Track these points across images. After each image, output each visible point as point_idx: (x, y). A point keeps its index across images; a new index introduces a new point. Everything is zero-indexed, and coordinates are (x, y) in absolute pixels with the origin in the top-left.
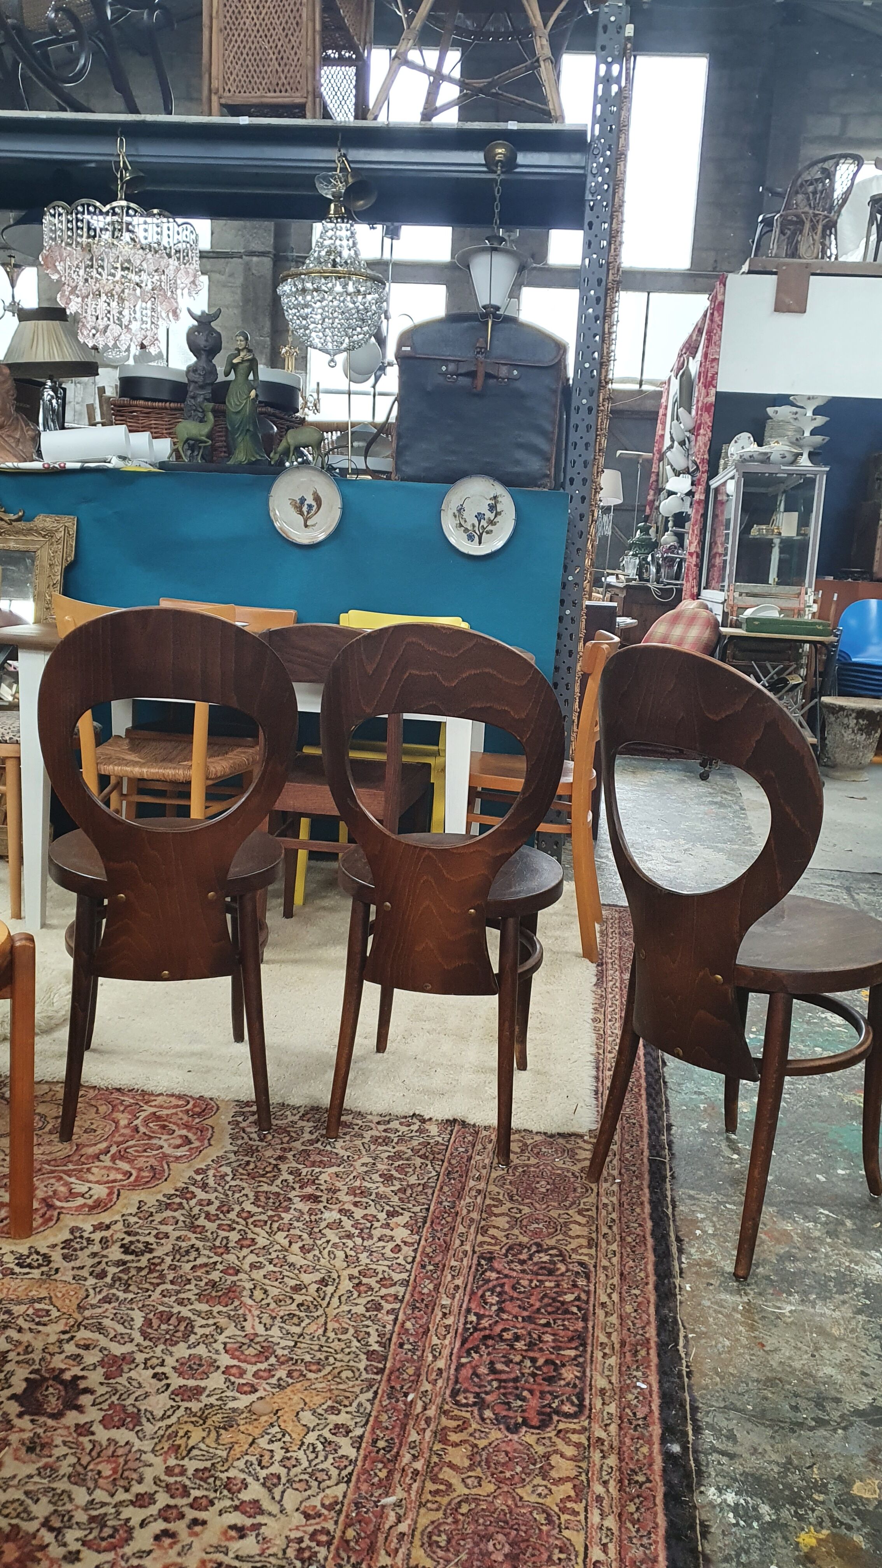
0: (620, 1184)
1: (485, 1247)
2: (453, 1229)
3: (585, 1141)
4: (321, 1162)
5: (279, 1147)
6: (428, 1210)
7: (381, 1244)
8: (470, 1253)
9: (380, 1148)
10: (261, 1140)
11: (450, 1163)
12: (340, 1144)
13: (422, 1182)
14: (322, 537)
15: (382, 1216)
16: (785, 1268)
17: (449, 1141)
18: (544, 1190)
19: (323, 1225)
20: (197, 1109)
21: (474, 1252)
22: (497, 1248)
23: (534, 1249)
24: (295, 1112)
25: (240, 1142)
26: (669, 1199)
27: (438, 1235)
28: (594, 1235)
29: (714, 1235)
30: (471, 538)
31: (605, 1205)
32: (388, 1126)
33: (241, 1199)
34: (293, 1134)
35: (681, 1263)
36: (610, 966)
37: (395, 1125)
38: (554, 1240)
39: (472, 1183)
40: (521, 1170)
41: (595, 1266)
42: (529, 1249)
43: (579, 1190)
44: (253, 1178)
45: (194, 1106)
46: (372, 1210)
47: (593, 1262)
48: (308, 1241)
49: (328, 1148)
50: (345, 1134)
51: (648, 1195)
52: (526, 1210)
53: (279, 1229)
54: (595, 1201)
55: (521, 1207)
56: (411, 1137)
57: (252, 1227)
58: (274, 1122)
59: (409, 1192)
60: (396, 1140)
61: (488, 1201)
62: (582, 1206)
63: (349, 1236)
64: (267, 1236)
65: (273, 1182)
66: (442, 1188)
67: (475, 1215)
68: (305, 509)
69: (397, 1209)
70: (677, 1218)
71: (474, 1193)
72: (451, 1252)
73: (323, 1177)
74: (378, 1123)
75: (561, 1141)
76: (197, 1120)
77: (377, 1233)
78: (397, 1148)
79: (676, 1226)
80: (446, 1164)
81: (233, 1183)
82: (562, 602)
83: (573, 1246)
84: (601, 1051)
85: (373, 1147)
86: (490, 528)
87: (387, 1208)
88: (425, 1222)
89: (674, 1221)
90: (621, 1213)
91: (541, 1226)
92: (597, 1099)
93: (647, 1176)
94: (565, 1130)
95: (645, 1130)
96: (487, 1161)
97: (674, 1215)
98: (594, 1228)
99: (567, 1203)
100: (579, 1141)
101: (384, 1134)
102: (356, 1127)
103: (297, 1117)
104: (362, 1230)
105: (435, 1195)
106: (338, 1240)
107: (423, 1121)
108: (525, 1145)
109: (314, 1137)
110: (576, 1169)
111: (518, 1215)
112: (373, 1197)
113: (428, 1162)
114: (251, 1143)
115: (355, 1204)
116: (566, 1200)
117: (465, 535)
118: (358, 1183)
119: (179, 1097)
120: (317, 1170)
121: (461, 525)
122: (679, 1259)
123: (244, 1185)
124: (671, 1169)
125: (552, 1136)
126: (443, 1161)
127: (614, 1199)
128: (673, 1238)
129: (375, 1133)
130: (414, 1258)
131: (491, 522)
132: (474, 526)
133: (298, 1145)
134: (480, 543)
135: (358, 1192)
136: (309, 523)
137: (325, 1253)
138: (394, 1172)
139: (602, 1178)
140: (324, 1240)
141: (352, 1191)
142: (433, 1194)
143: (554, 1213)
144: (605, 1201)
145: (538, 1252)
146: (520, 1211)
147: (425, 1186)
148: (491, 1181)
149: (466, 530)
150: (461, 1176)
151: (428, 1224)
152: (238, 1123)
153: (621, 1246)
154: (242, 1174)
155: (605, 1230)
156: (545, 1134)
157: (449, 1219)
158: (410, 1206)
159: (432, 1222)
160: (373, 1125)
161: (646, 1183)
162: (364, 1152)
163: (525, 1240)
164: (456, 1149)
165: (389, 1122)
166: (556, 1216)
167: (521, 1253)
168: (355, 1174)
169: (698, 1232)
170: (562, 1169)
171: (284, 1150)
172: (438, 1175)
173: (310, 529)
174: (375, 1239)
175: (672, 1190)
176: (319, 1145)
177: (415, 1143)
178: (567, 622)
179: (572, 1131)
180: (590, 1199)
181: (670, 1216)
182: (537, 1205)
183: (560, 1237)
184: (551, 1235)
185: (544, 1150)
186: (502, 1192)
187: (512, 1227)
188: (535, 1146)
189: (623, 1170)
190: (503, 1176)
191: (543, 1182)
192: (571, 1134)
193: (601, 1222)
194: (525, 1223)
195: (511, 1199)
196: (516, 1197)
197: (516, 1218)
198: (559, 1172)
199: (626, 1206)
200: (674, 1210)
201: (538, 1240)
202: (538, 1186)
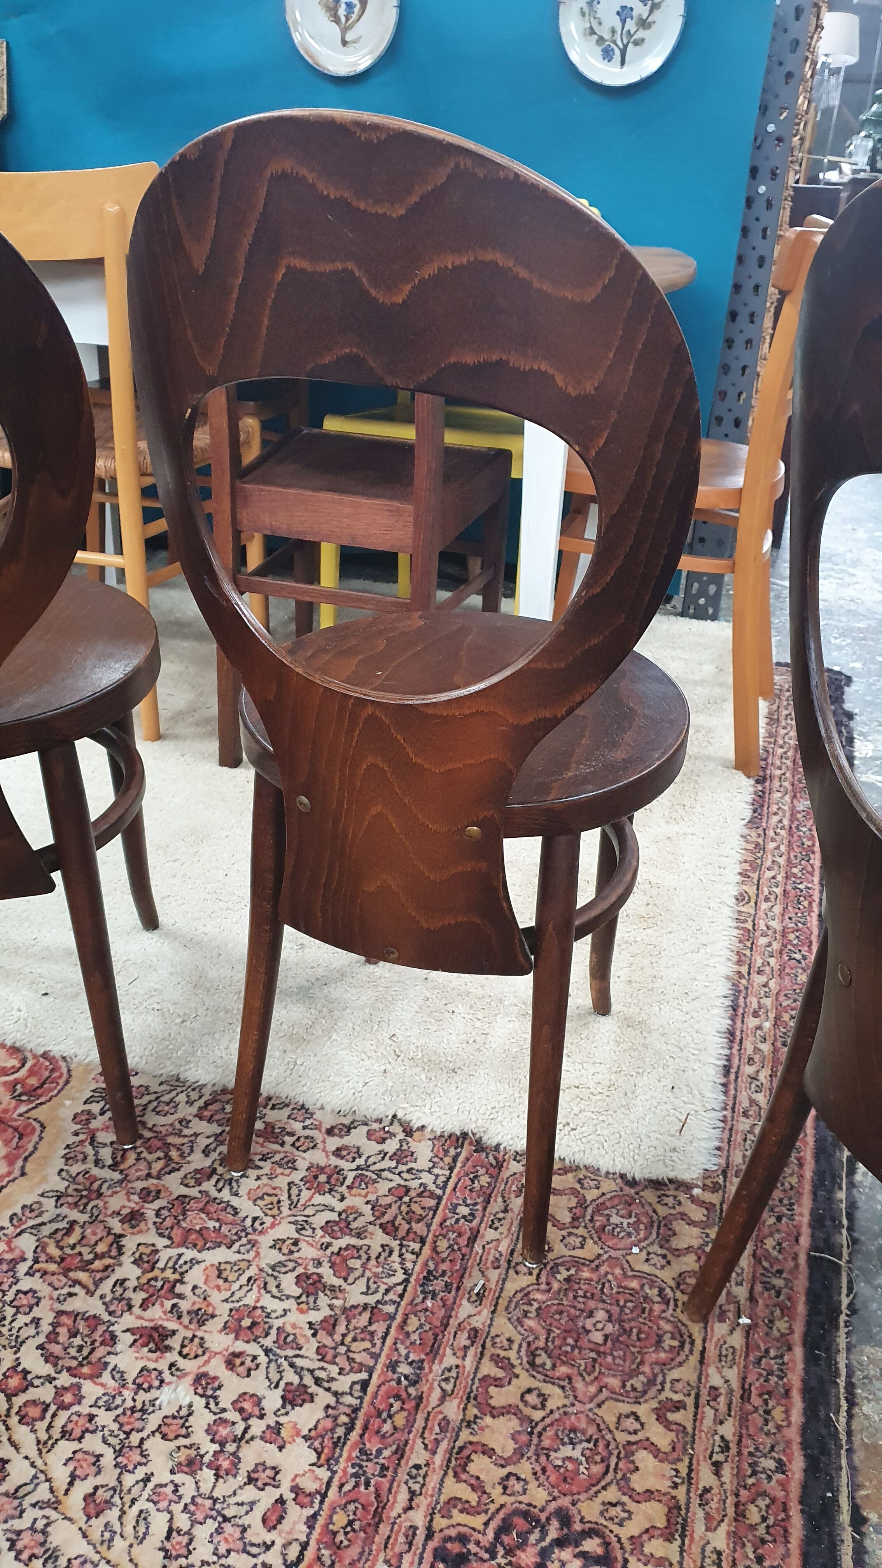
0: (748, 1331)
1: (458, 1517)
2: (400, 1453)
3: (693, 1199)
4: (200, 1232)
5: (139, 1185)
6: (365, 1384)
7: (249, 1493)
8: (421, 1534)
9: (318, 1199)
10: (114, 1167)
11: (434, 1249)
12: (248, 1184)
13: (371, 1300)
14: (364, 63)
15: (273, 1400)
17: (444, 1188)
18: (598, 1337)
19: (154, 1421)
20: (33, 1081)
21: (429, 1536)
22: (477, 1522)
23: (553, 1533)
24: (194, 1095)
25: (75, 1169)
26: (842, 1382)
27: (371, 1468)
28: (681, 1493)
30: (607, 54)
31: (714, 1392)
32: (346, 1141)
33: (24, 1334)
34: (174, 1154)
36: (776, 783)
37: (358, 1137)
38: (597, 1505)
39: (466, 1308)
40: (564, 1274)
42: (544, 1533)
43: (668, 1342)
44: (66, 1272)
45: (32, 1073)
46: (257, 1384)
48: (109, 1477)
49: (225, 1194)
50: (264, 1158)
51: (800, 1366)
52: (557, 1398)
53: (65, 1434)
54: (693, 1378)
55: (548, 1389)
56: (379, 1173)
57: (14, 1420)
58: (152, 1119)
59: (341, 1329)
60: (350, 1176)
61: (488, 1368)
62: (667, 1393)
63: (192, 1465)
64: (33, 1453)
65: (97, 1283)
66: (404, 1322)
67: (452, 1410)
68: (342, 11)
69: (308, 1380)
70: (856, 1439)
71: (463, 1339)
72: (384, 1530)
73: (195, 1276)
74: (330, 1132)
75: (650, 1195)
76: (23, 1109)
77: (250, 1455)
78: (349, 1201)
79: (852, 1467)
80: (427, 1251)
81: (26, 1284)
82: (754, 171)
83: (633, 1528)
84: (744, 969)
85: (306, 1194)
86: (641, 34)
87: (290, 1376)
88: (350, 1428)
89: (850, 1451)
90: (744, 1421)
91: (576, 1454)
92: (726, 1093)
93: (801, 1308)
94: (660, 1172)
95: (808, 1173)
96: (504, 1247)
97: (849, 1433)
98: (683, 1468)
99: (638, 1382)
100: (683, 1197)
101: (334, 1161)
102: (289, 1140)
103: (194, 1110)
104: (222, 1444)
105: (389, 1341)
106: (166, 1477)
107: (409, 1132)
108: (582, 1204)
109: (208, 1162)
110: (667, 1276)
111: (537, 1415)
112: (268, 1342)
113: (395, 1244)
114: (96, 1172)
115: (232, 1361)
116: (637, 1372)
117: (599, 50)
118: (250, 1300)
119: (14, 1050)
120: (189, 1254)
121: (592, 32)
123: (43, 1289)
124: (850, 1289)
125: (633, 1183)
126: (423, 1241)
127: (733, 1375)
128: (845, 1517)
129: (317, 1157)
130: (304, 1546)
131: (644, 24)
132: (613, 31)
133: (173, 1184)
134: (623, 63)
135: (246, 1322)
136: (348, 37)
137: (133, 1512)
138: (326, 1271)
139: (716, 1310)
140: (140, 1473)
141: (233, 1328)
142: (384, 1338)
143: (609, 1413)
144: (715, 1380)
145: (560, 1543)
146: (544, 1398)
147: (374, 1310)
148: (503, 1303)
149: (601, 40)
150: (448, 1287)
151: (354, 1436)
152: (91, 1116)
153: (736, 1537)
154: (50, 1259)
155: (705, 1477)
156: (623, 1176)
157: (400, 1420)
158: (334, 1370)
159: (365, 1428)
160: (318, 1136)
161: (799, 1327)
162: (285, 1211)
163: (538, 1495)
164: (454, 1209)
165: (349, 1129)
166: (611, 1420)
167: (523, 1544)
168: (252, 1272)
170: (639, 1276)
171: (146, 1195)
172: (406, 1281)
173: (350, 48)
174: (241, 1479)
175: (849, 1349)
176: (208, 1186)
177: (383, 1187)
178: (759, 206)
179: (672, 1175)
180: (686, 1373)
181: (843, 1437)
182: (579, 1385)
183: (612, 1494)
184: (595, 1484)
185: (615, 1219)
186: (518, 1339)
187: (519, 1453)
188: (598, 1210)
189: (759, 1287)
190: (526, 1293)
191: (600, 1315)
192: (671, 1181)
193: (701, 1447)
194: (546, 1443)
195: (532, 1364)
196: (542, 1358)
197: (533, 1424)
198: (634, 1284)
199: (756, 1401)
200: (850, 1416)
201: (565, 1502)
202: (589, 1324)
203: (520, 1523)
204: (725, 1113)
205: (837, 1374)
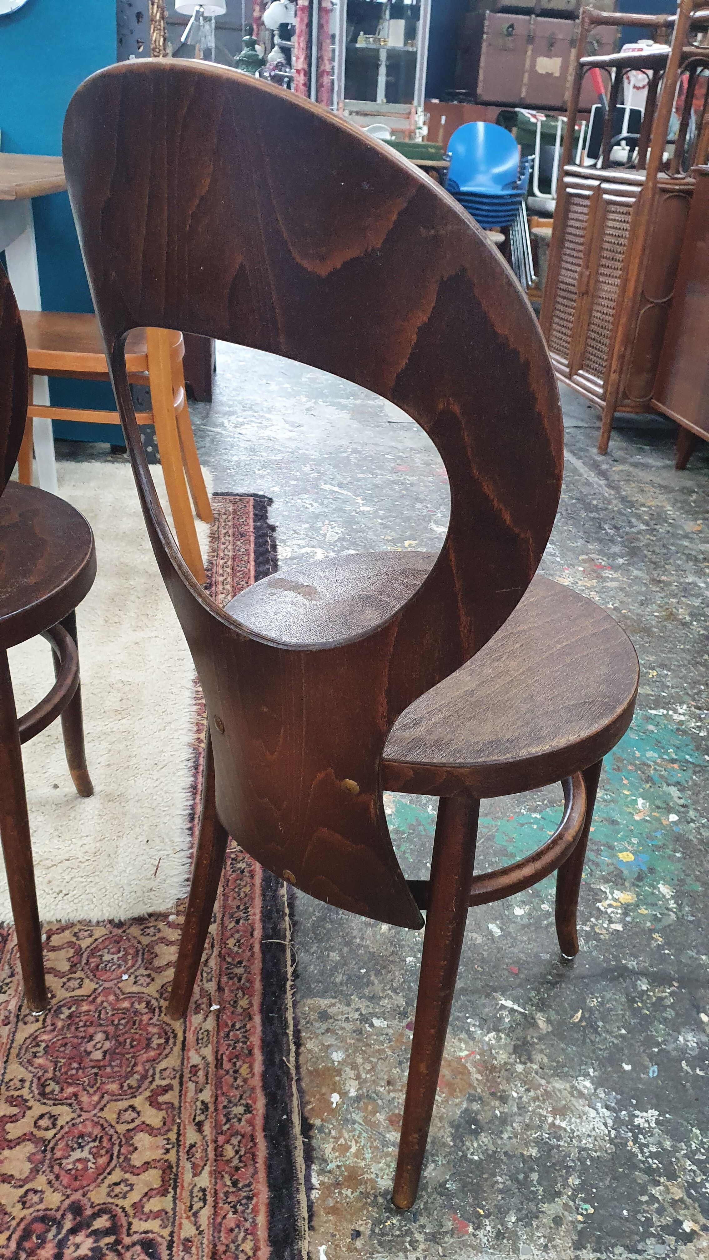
0: (218, 1013)
3: (170, 925)
16: (465, 1156)
18: (98, 1055)
23: (68, 1224)
26: (290, 1032)
28: (172, 1156)
29: (358, 1098)
31: (194, 1069)
35: (310, 1188)
36: (220, 587)
38: (104, 1189)
40: (66, 1012)
41: (170, 1246)
42: (60, 1226)
43: (156, 1042)
47: (166, 1232)
51: (259, 1028)
52: (65, 1114)
54: (177, 1064)
55: (57, 1110)
62: (158, 1082)
70: (303, 1071)
75: (135, 931)
79: (300, 1091)
83: (135, 1197)
90: (218, 1085)
91: (85, 1154)
92: (192, 835)
93: (258, 985)
94: (141, 910)
95: (258, 881)
96: (13, 1006)
97: (298, 1067)
98: (173, 1136)
99: (133, 1081)
100: (161, 925)
108: (79, 952)
110: (152, 990)
111: (49, 1134)
116: (131, 1073)
122: (308, 1178)
124: (293, 960)
125: (120, 925)
127: (208, 1052)
128: (297, 1129)
139: (192, 1006)
143: (110, 1115)
144: (194, 1059)
145: (74, 1231)
146: (54, 1118)
148: (14, 1052)
153: (217, 1174)
155: (191, 1136)
156: (111, 921)
161: (257, 1001)
163: (53, 1199)
166: (113, 1118)
167: (42, 1243)
169: (335, 1098)
170: (130, 996)
175: (295, 1004)
179: (150, 910)
180: (171, 1062)
181: (293, 1071)
182: (84, 1098)
183: (117, 1176)
184: (102, 1172)
185: (107, 957)
186: (29, 1077)
187: (35, 1171)
188: (92, 954)
189: (224, 979)
190: (34, 1039)
191: (99, 1037)
192: (150, 915)
193: (186, 1116)
194: (58, 1154)
195: (43, 1094)
196: (53, 1086)
197: (45, 1142)
198: (126, 1004)
199: (227, 1065)
200: (298, 1054)
201: (77, 1196)
202: (89, 1047)
203: (39, 1227)
204: (191, 851)
205: (286, 1026)
